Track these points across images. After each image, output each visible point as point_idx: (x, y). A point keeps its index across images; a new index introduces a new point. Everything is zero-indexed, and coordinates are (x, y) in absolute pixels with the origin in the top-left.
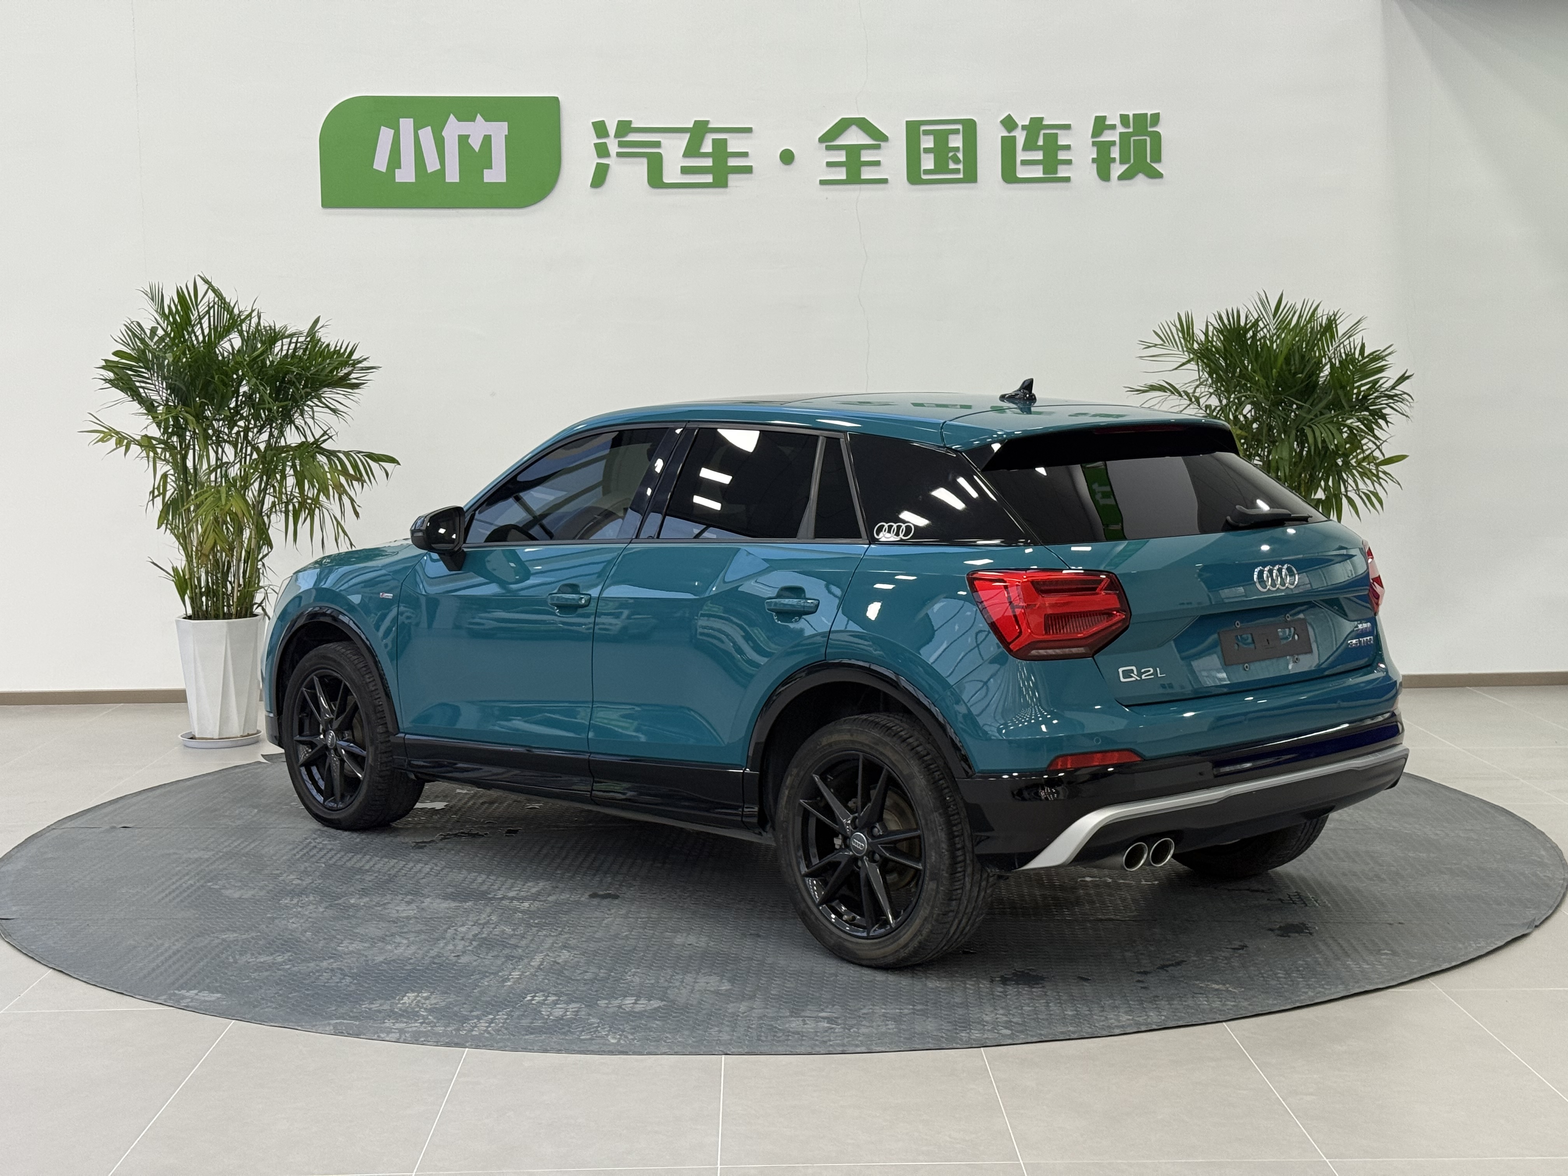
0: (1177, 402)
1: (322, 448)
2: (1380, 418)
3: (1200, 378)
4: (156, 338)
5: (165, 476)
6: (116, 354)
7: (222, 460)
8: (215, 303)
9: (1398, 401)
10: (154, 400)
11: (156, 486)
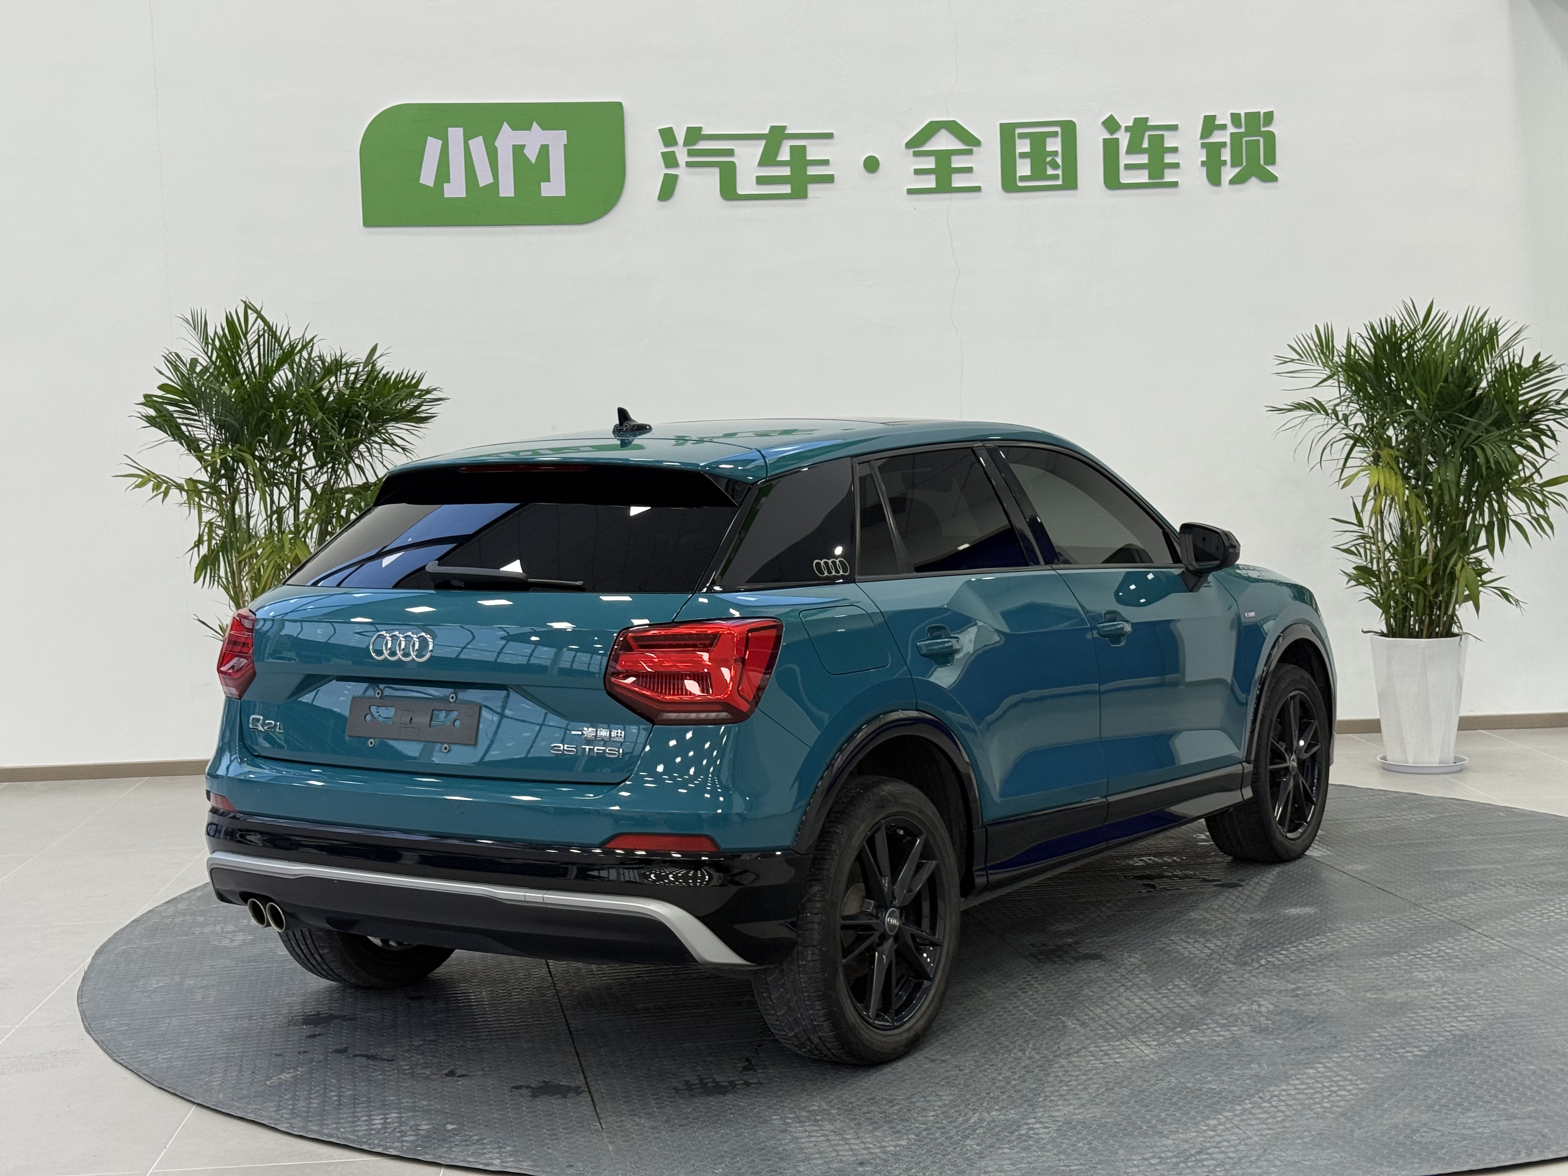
3: (1342, 395)
5: (211, 524)
6: (162, 387)
8: (264, 331)
10: (200, 439)
11: (201, 534)
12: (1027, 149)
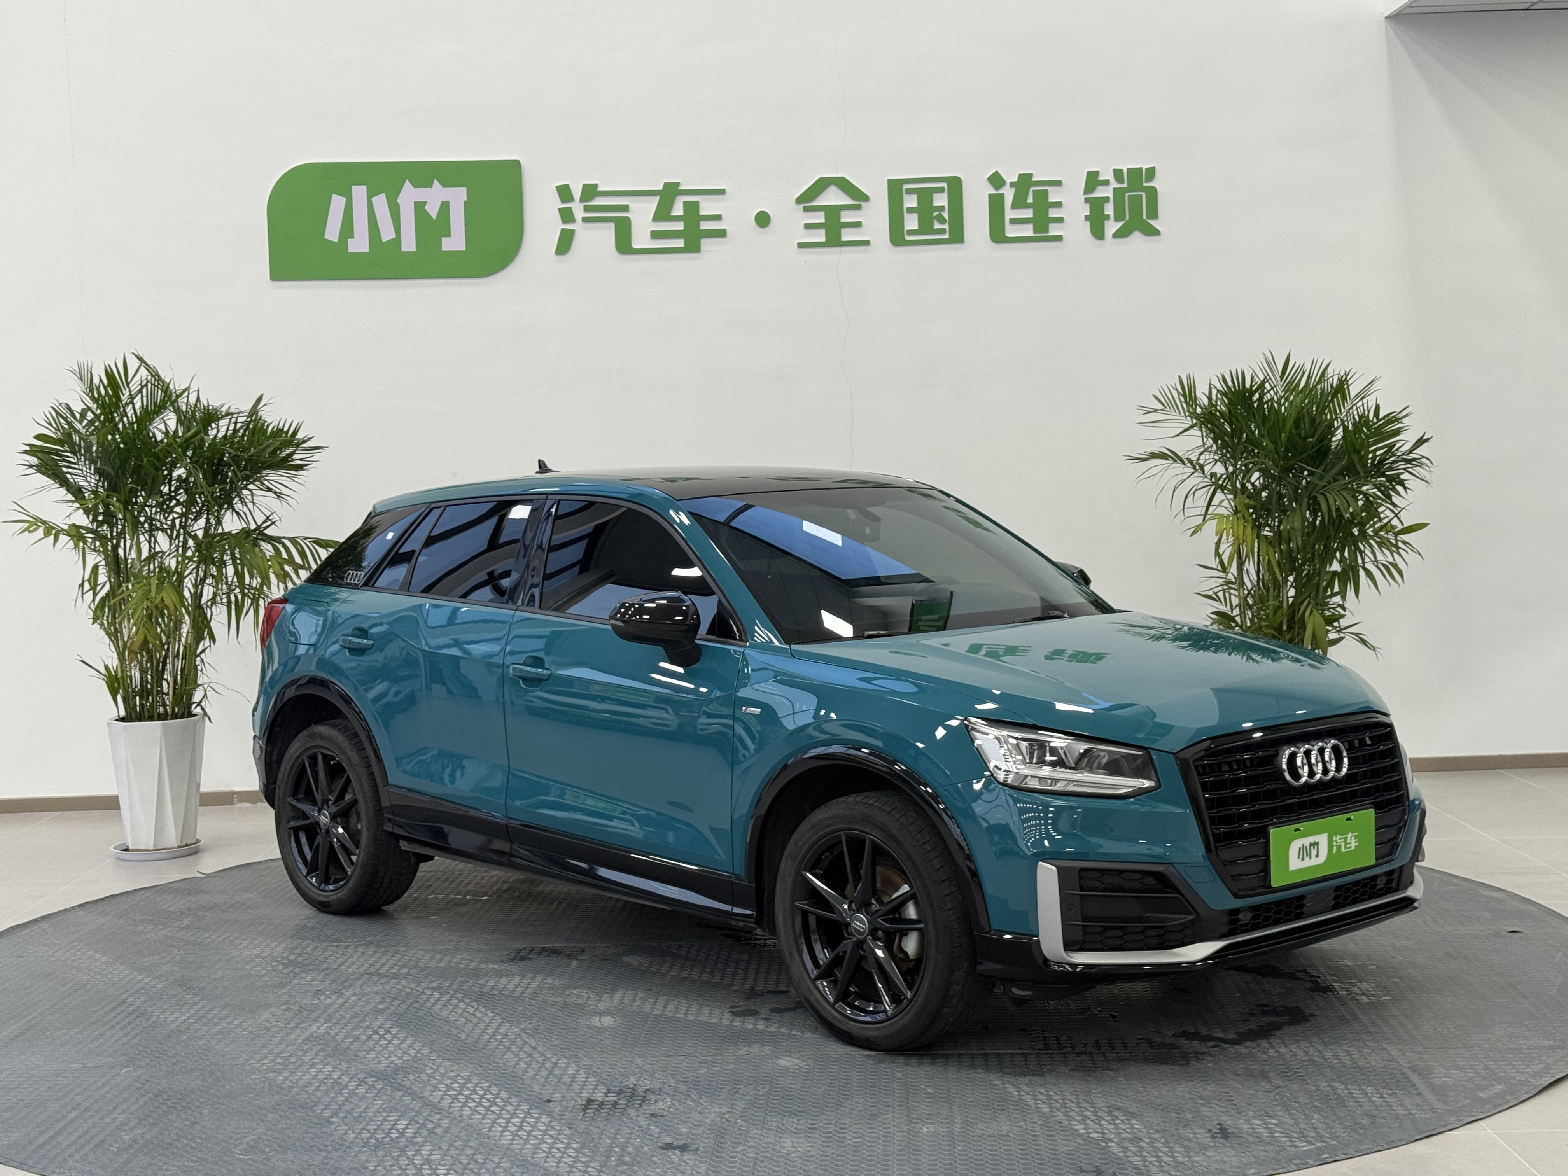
0: (1180, 471)
1: (266, 535)
2: (1398, 484)
3: (1204, 444)
4: (85, 422)
5: (96, 568)
6: (38, 437)
7: (154, 549)
8: (148, 382)
9: (1417, 466)
10: (82, 487)
11: (87, 577)
12: (914, 204)
